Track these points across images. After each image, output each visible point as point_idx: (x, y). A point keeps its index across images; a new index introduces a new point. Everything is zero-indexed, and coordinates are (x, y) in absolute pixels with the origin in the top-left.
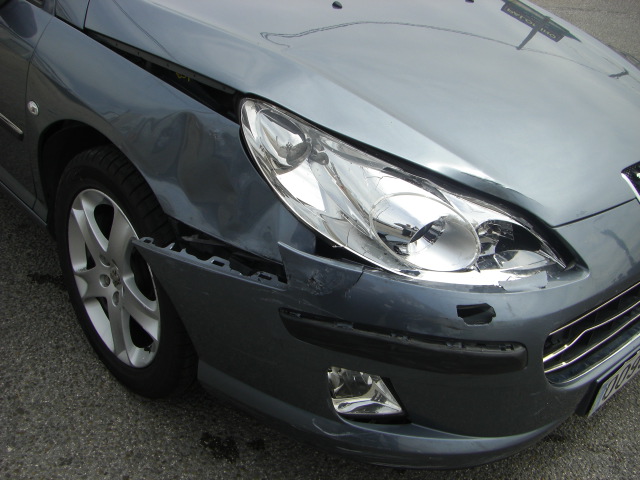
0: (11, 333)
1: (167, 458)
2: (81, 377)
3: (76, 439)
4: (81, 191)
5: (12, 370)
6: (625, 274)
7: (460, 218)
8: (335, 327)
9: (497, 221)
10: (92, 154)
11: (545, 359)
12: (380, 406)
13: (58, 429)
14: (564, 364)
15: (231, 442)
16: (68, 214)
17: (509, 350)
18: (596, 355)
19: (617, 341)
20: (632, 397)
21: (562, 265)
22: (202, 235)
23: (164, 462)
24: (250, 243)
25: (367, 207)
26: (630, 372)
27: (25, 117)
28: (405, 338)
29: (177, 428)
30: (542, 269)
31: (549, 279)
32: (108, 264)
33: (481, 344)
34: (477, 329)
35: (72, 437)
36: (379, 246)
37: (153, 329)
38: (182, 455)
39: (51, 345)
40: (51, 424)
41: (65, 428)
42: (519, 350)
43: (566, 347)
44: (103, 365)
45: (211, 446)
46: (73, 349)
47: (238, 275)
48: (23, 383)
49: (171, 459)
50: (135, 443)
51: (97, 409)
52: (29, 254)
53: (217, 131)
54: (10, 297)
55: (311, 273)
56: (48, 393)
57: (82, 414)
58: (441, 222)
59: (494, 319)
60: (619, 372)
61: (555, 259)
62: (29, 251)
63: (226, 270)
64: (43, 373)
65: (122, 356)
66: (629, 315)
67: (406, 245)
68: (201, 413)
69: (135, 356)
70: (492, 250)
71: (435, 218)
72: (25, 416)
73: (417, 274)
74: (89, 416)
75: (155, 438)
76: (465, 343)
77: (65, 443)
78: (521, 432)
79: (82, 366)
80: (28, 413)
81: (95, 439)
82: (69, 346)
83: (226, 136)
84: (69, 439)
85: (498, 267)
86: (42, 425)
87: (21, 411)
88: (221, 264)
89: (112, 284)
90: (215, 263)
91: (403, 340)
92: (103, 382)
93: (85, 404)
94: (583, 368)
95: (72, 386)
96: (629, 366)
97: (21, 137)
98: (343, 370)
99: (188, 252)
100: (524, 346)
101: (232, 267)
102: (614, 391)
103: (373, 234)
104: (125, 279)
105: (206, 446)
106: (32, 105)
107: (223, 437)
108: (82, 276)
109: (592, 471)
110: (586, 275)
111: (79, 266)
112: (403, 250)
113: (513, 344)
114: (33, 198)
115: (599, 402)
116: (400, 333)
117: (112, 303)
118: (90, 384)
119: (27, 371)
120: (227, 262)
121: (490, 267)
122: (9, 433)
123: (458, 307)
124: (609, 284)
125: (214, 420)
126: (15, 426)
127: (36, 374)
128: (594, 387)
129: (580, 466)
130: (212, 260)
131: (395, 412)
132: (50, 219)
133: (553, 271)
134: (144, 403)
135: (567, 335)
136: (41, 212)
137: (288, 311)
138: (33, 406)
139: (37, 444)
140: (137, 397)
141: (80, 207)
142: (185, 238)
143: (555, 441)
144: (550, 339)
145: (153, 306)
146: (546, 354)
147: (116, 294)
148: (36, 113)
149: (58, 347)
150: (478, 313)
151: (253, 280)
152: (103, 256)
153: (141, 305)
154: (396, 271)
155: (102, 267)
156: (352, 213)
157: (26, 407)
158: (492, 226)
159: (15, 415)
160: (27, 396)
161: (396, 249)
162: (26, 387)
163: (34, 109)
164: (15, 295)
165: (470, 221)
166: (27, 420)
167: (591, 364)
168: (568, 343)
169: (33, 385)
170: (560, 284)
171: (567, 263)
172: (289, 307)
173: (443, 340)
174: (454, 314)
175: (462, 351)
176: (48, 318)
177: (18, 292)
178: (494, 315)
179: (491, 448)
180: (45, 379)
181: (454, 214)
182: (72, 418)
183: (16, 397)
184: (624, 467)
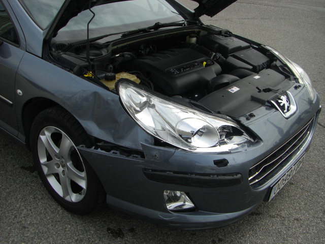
0: (12, 194)
1: (93, 240)
2: (48, 210)
3: (52, 237)
4: (45, 127)
5: (16, 210)
6: (278, 141)
7: (211, 126)
8: (166, 174)
9: (225, 126)
10: (50, 111)
11: (249, 179)
12: (185, 205)
13: (43, 233)
14: (257, 180)
15: (120, 230)
16: (37, 138)
17: (235, 176)
18: (269, 176)
19: (277, 170)
20: (287, 194)
21: (252, 140)
22: (105, 142)
23: (93, 242)
24: (126, 143)
25: (174, 125)
26: (284, 182)
27: (15, 97)
28: (194, 175)
29: (95, 227)
30: (245, 143)
31: (248, 146)
32: (59, 158)
33: (224, 175)
34: (222, 169)
35: (50, 236)
36: (179, 140)
37: (83, 184)
38: (100, 238)
39: (31, 197)
40: (39, 231)
41: (46, 232)
42: (239, 176)
43: (257, 173)
44: (57, 204)
45: (112, 233)
46: (42, 198)
47: (124, 157)
48: (23, 215)
49: (95, 240)
50: (78, 235)
51: (59, 223)
52: (12, 158)
53: (109, 98)
54: (7, 178)
55: (154, 153)
56: (35, 218)
57: (52, 226)
58: (204, 128)
59: (228, 164)
60: (279, 182)
61: (249, 139)
62: (11, 156)
63: (118, 155)
64: (31, 210)
65: (67, 198)
66: (281, 158)
67: (190, 139)
68: (105, 220)
69: (74, 198)
70: (224, 137)
71: (201, 127)
72: (27, 229)
73: (196, 149)
74: (55, 226)
75: (86, 232)
76: (218, 175)
77: (47, 239)
78: (243, 210)
79: (47, 205)
80: (28, 228)
81: (61, 236)
82: (40, 197)
83: (113, 101)
84: (49, 237)
85: (227, 144)
86: (35, 233)
87: (25, 227)
88: (116, 153)
89: (61, 167)
90: (113, 153)
91: (193, 176)
92: (59, 211)
93: (52, 221)
94: (265, 182)
95: (45, 214)
96: (283, 179)
97: (11, 105)
98: (169, 191)
99: (102, 149)
100: (241, 174)
101: (121, 154)
102: (278, 190)
103: (177, 135)
104: (68, 164)
105: (109, 233)
106: (19, 91)
107: (116, 229)
108: (45, 165)
109: (273, 225)
110: (262, 144)
111: (43, 160)
112: (189, 140)
113: (237, 174)
114: (16, 132)
115: (272, 195)
116: (192, 173)
117: (61, 175)
118: (53, 212)
119: (23, 210)
120: (118, 152)
121: (224, 144)
122: (21, 237)
123: (214, 161)
124: (272, 146)
125: (111, 222)
126: (23, 234)
127: (27, 211)
128: (270, 189)
129: (268, 224)
130: (112, 151)
131: (191, 207)
132: (27, 141)
133: (249, 143)
134: (78, 218)
135: (257, 169)
136: (22, 138)
137: (146, 169)
138: (29, 224)
139: (35, 240)
140: (75, 216)
141: (44, 134)
142: (98, 144)
143: (256, 215)
144: (250, 170)
145: (83, 174)
146: (249, 177)
147: (63, 171)
148: (21, 94)
149: (35, 198)
150: (222, 163)
151: (130, 158)
152: (57, 155)
153: (77, 175)
154: (187, 149)
155: (56, 160)
156: (168, 127)
157: (27, 226)
158: (223, 128)
159: (22, 229)
160: (26, 221)
161: (186, 140)
162: (24, 217)
163: (20, 93)
164: (9, 177)
165: (215, 126)
166: (28, 231)
167: (268, 180)
168: (258, 172)
169: (27, 216)
170: (253, 148)
171: (254, 140)
172: (146, 168)
173: (209, 175)
174: (212, 164)
175: (217, 178)
176: (27, 185)
177: (11, 176)
178: (228, 163)
179: (231, 217)
180: (32, 212)
181: (208, 124)
182: (48, 228)
183: (21, 221)
184: (286, 222)
